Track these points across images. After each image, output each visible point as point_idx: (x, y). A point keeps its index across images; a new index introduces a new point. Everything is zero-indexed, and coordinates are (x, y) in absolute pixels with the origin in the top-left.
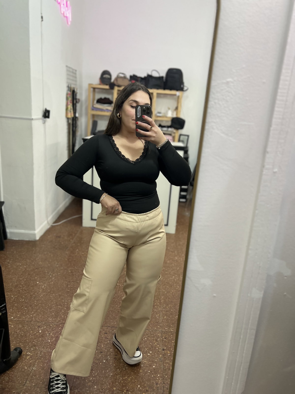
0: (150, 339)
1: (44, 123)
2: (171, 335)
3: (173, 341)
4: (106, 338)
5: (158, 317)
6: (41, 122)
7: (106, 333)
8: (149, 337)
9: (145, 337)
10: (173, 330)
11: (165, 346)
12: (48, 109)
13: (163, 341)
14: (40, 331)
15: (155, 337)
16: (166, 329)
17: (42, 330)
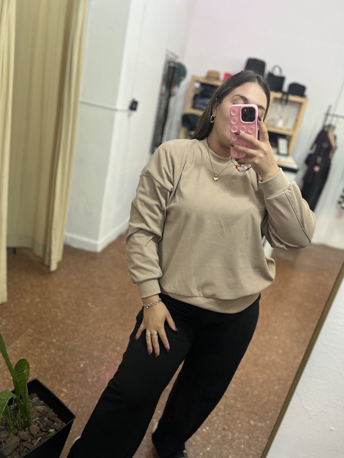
1: (129, 116)
2: (237, 413)
3: (238, 421)
6: (125, 114)
10: (240, 405)
11: (227, 425)
12: (137, 99)
13: (225, 416)
14: (82, 366)
16: (232, 401)
17: (84, 364)
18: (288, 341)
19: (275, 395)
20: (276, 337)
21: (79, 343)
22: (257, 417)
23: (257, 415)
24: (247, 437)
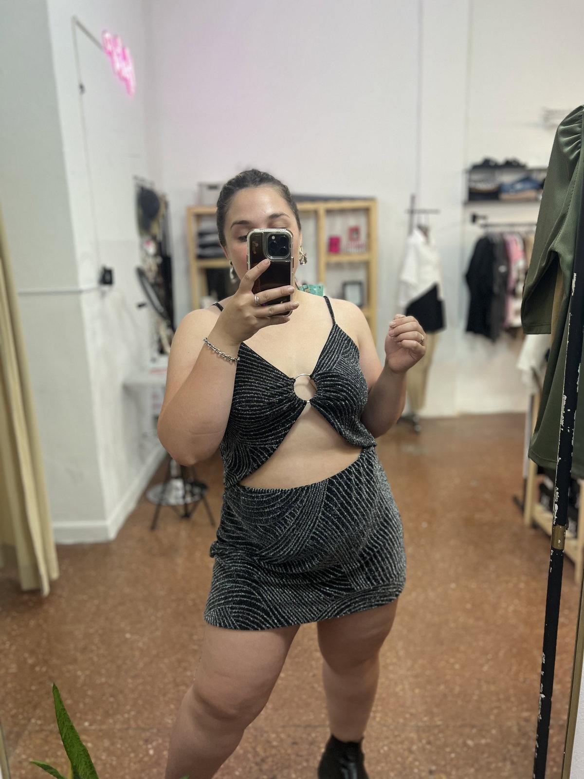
0: (393, 747)
1: (103, 296)
2: (441, 735)
3: (448, 750)
4: (298, 755)
5: (401, 694)
6: (96, 295)
7: (295, 743)
8: (391, 743)
9: (383, 746)
10: (441, 720)
11: (434, 763)
12: (108, 267)
13: (424, 749)
14: (151, 752)
15: (406, 743)
16: (425, 719)
17: (155, 749)
18: (473, 585)
19: (488, 682)
20: (453, 586)
21: (133, 713)
22: (474, 731)
23: (473, 727)
24: (472, 770)
